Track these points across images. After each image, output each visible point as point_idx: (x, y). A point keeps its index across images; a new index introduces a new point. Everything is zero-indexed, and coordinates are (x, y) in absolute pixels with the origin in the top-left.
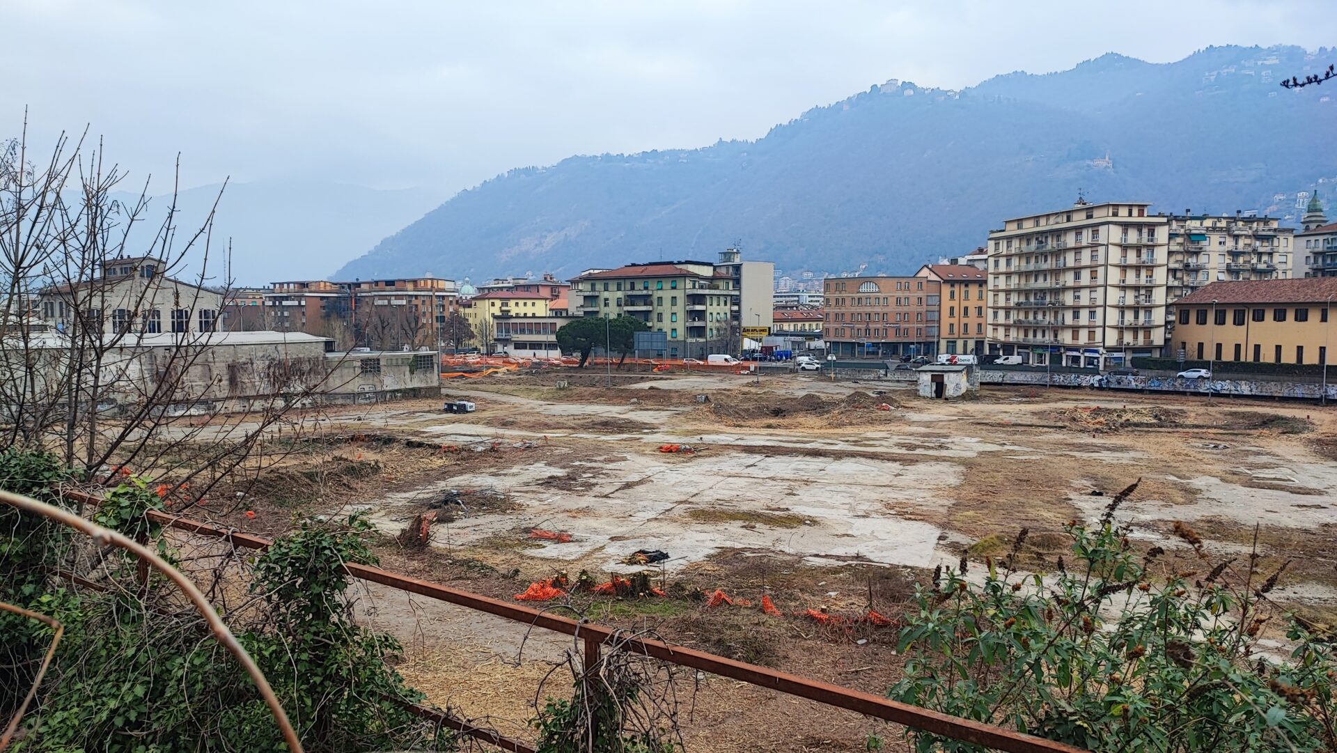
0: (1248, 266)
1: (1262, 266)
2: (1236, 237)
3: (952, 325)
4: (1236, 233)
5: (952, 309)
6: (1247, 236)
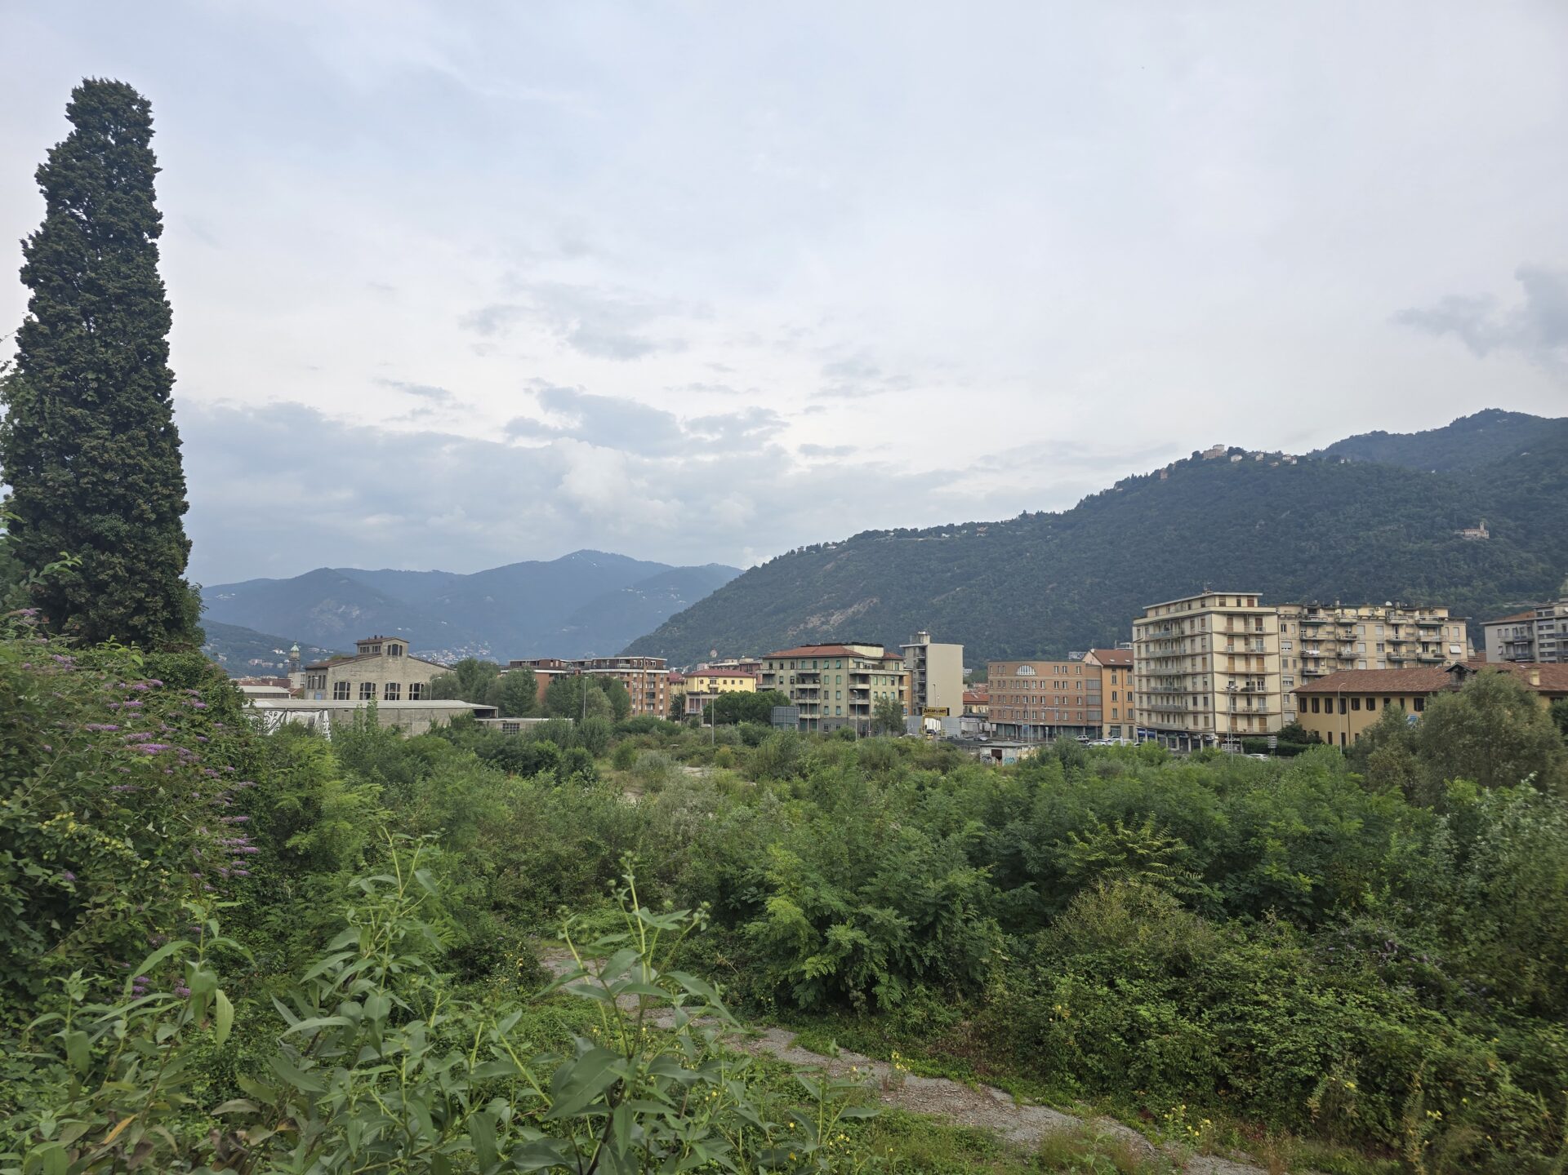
0: (1412, 656)
1: (1429, 656)
2: (1396, 626)
3: (1115, 710)
4: (1393, 622)
5: (1114, 694)
6: (1408, 625)
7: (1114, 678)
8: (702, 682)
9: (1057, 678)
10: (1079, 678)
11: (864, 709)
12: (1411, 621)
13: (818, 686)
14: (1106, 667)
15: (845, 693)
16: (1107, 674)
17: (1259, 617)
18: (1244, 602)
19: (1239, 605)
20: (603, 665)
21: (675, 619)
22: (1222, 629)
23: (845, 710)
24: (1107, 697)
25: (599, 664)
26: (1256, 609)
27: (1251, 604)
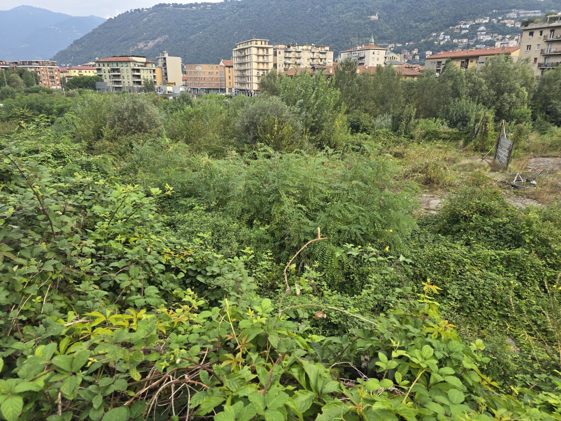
0: (317, 63)
1: (322, 63)
2: (313, 53)
3: (230, 83)
4: (313, 51)
5: (230, 77)
6: (317, 53)
7: (229, 71)
8: (75, 72)
9: (210, 71)
10: (217, 71)
11: (139, 83)
12: (318, 51)
13: (119, 74)
14: (226, 66)
15: (130, 77)
16: (227, 69)
17: (267, 49)
18: (263, 43)
19: (262, 44)
20: (25, 63)
21: (76, 42)
22: (256, 53)
23: (131, 84)
24: (227, 78)
25: (23, 63)
26: (267, 46)
27: (265, 44)
